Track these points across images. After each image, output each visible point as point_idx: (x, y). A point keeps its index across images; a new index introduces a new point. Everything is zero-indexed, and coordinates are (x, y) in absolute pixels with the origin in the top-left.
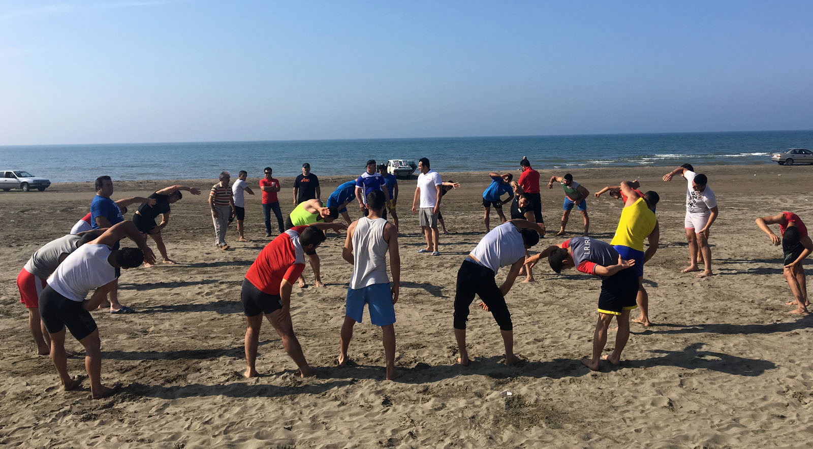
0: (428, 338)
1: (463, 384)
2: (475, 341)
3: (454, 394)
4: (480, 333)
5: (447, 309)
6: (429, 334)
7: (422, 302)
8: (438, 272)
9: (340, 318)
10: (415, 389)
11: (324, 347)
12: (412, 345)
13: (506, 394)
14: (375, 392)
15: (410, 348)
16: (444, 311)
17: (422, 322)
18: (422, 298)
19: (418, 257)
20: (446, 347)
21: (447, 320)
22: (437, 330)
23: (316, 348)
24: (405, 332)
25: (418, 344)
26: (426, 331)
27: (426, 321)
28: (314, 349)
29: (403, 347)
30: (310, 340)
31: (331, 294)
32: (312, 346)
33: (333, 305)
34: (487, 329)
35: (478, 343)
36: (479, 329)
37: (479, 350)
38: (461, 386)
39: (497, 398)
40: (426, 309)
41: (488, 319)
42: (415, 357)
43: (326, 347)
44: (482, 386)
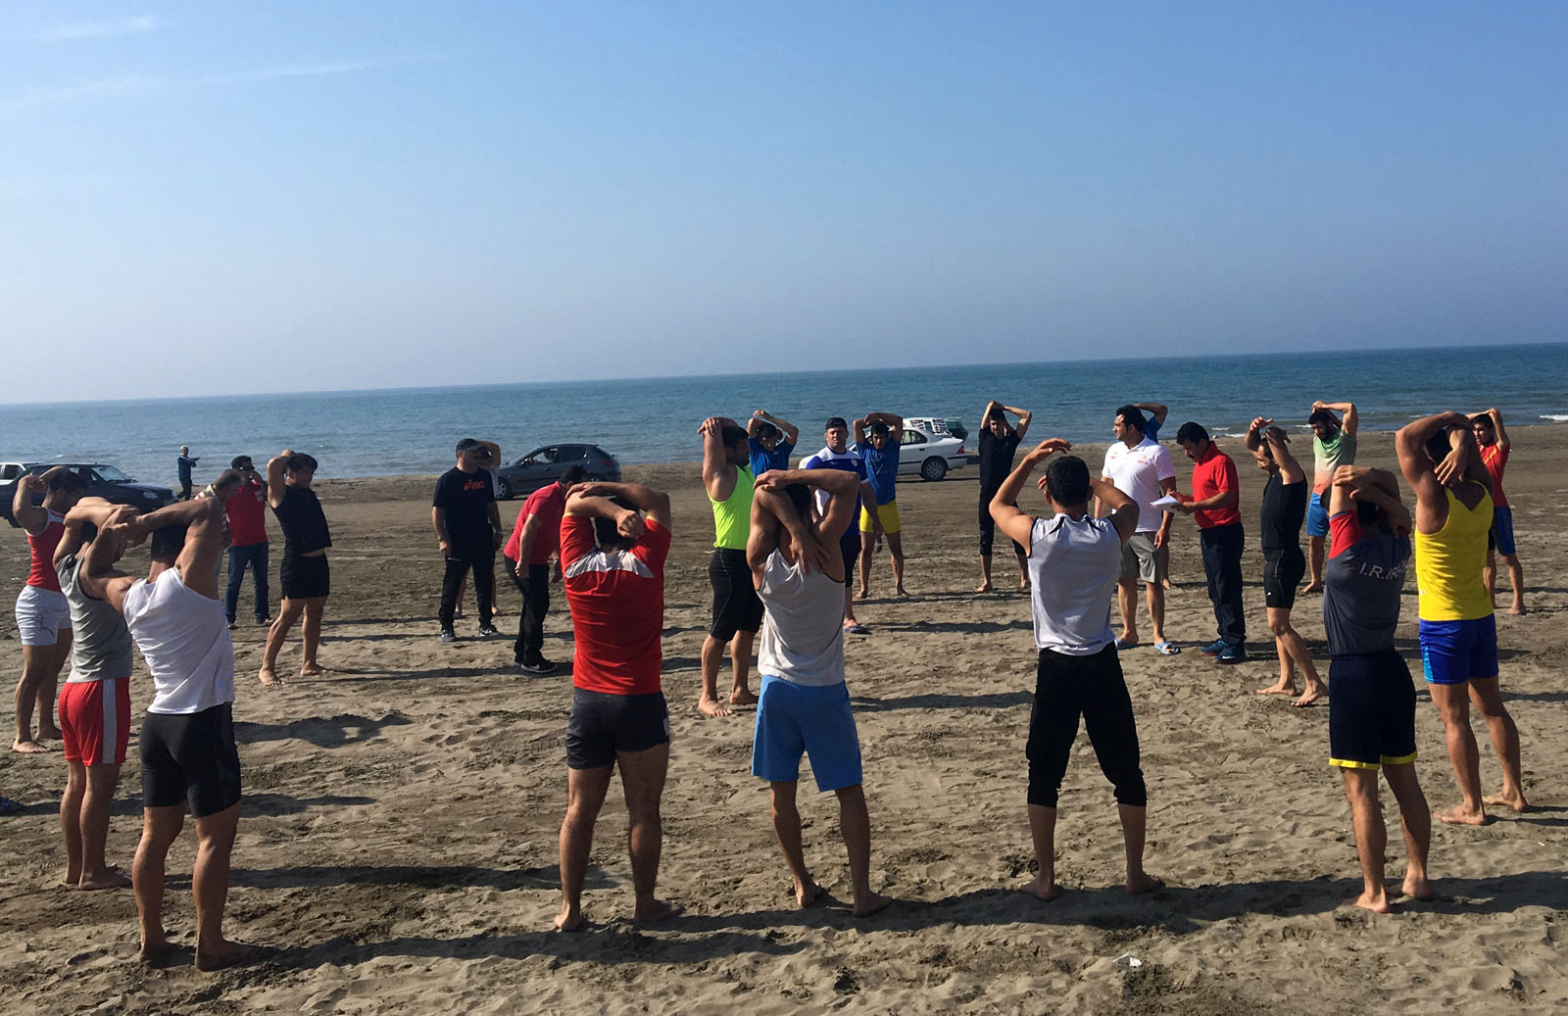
0: (956, 837)
1: (1028, 942)
2: (1066, 844)
3: (1006, 966)
4: (1081, 823)
5: (1008, 768)
6: (959, 829)
7: (951, 754)
8: (995, 682)
9: (755, 791)
10: (915, 955)
11: (712, 859)
12: (916, 853)
13: (1128, 964)
14: (821, 960)
15: (912, 860)
16: (1000, 774)
17: (945, 799)
18: (951, 744)
19: (951, 648)
20: (997, 857)
21: (1005, 796)
22: (981, 818)
23: (692, 861)
24: (905, 824)
25: (932, 851)
26: (953, 820)
27: (955, 797)
28: (689, 865)
29: (895, 859)
30: (681, 844)
31: (738, 737)
32: (682, 859)
33: (740, 763)
34: (1099, 814)
35: (1075, 848)
36: (1079, 814)
37: (1075, 863)
38: (1023, 946)
39: (1105, 973)
40: (957, 771)
41: (1102, 792)
42: (922, 881)
43: (716, 859)
44: (1073, 945)
